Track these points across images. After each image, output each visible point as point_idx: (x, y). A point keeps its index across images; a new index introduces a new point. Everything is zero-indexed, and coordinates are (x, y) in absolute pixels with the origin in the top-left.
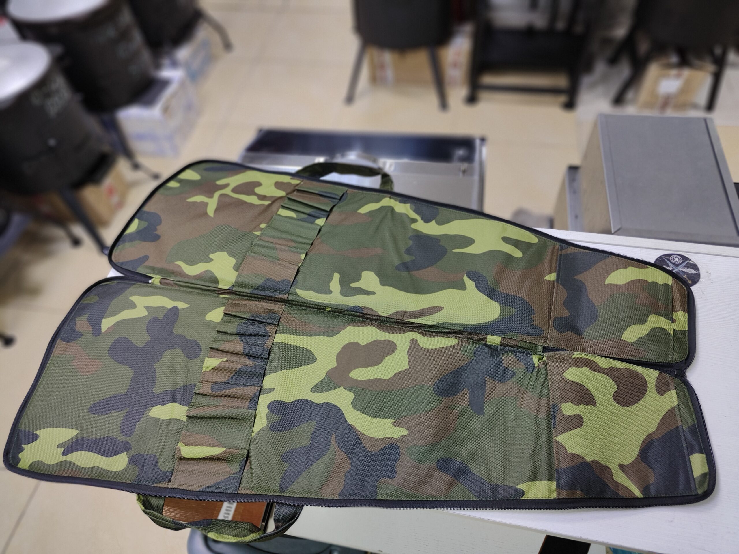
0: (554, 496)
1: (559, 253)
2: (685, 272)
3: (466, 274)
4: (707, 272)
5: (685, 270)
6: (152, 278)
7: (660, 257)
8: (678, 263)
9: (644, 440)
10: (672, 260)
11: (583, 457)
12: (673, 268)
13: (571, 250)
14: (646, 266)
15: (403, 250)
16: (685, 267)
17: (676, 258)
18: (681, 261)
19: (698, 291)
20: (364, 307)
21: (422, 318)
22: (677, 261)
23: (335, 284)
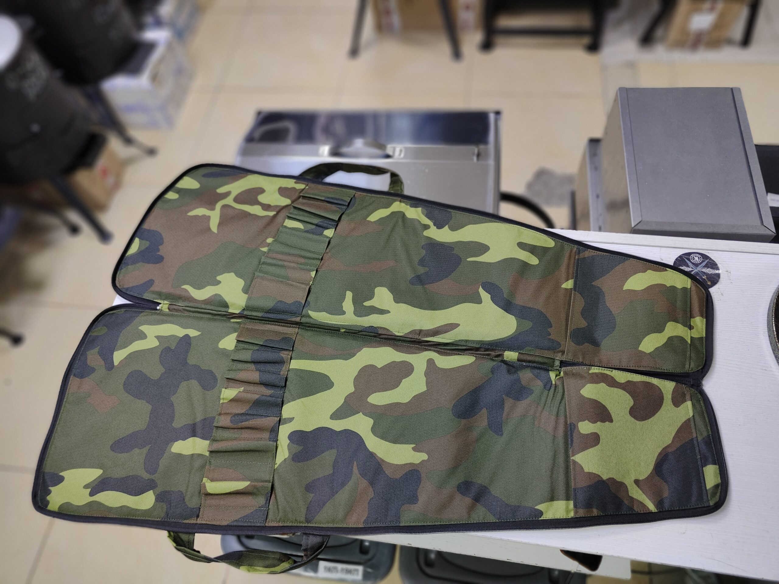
0: (572, 515)
1: (577, 257)
2: (704, 273)
3: (482, 285)
4: (727, 271)
5: (705, 270)
6: (160, 304)
7: (680, 257)
8: (697, 262)
9: (660, 454)
10: (691, 259)
11: (599, 476)
12: (692, 268)
13: (588, 253)
14: (665, 268)
15: (416, 260)
16: (705, 266)
17: (696, 256)
18: (701, 260)
19: (717, 292)
20: (379, 327)
21: (438, 336)
22: (697, 260)
23: (348, 304)
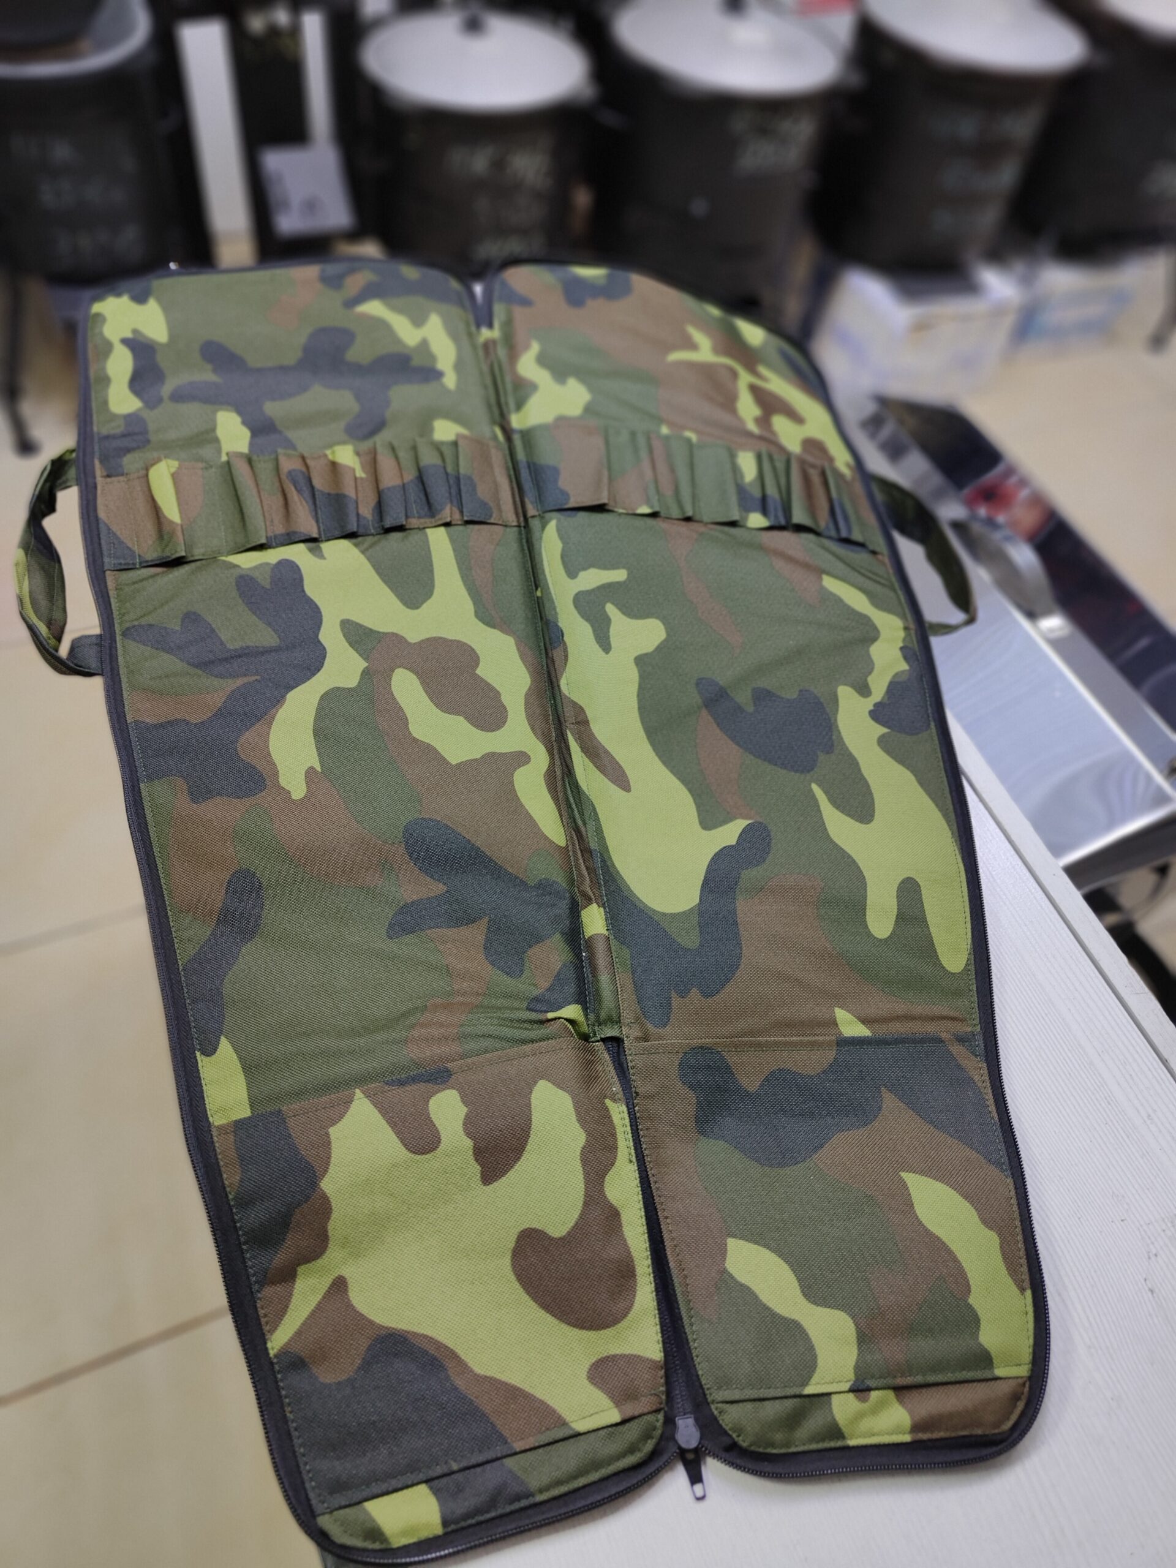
0: (217, 1120)
1: (944, 1036)
3: (753, 823)
6: (492, 329)
11: (326, 1171)
13: (976, 1070)
14: (1027, 1284)
15: (764, 683)
20: (565, 644)
21: (587, 760)
23: (598, 577)
